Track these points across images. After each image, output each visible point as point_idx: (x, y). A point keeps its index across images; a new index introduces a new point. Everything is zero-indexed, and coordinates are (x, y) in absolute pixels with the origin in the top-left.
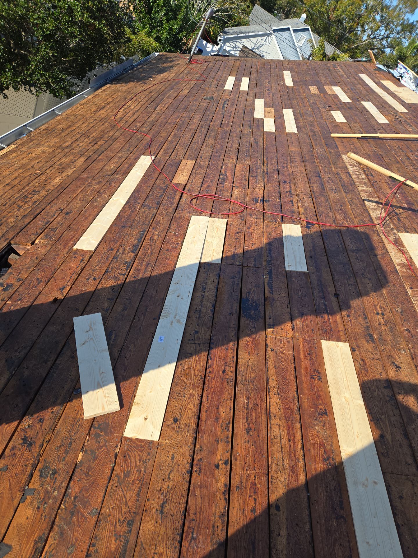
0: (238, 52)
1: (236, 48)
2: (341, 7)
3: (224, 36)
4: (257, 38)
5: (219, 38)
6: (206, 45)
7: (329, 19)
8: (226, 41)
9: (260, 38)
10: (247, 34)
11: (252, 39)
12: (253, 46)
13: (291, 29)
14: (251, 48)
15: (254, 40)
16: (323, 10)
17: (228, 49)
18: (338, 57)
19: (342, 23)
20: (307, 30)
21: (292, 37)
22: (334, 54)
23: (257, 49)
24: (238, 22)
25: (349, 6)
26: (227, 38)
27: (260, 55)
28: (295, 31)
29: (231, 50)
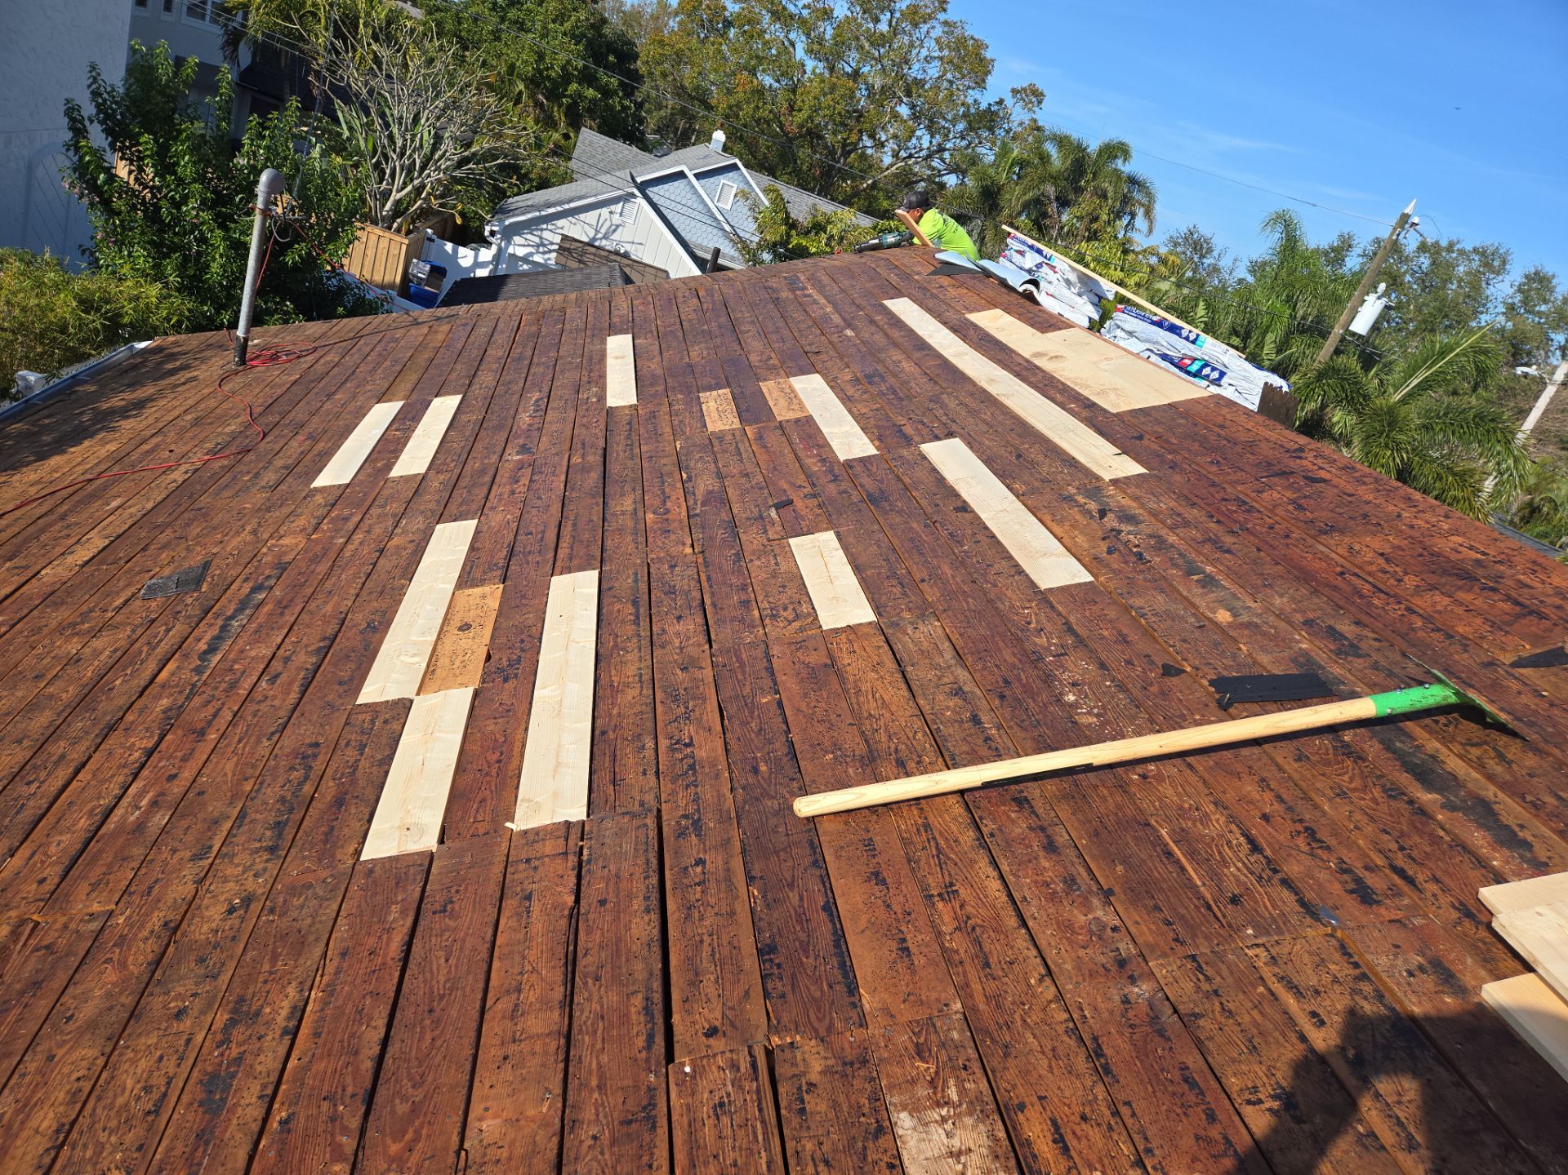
0: (554, 255)
1: (544, 246)
2: (806, 102)
3: (501, 221)
4: (597, 212)
5: (488, 229)
6: (455, 251)
7: (786, 134)
8: (509, 233)
9: (605, 211)
10: (566, 207)
11: (582, 216)
12: (592, 234)
13: (690, 174)
14: (586, 240)
15: (590, 217)
16: (763, 113)
17: (521, 252)
18: (829, 222)
19: (821, 137)
20: (734, 167)
21: (696, 192)
22: (814, 216)
23: (605, 237)
24: (540, 177)
25: (825, 95)
26: (511, 225)
27: (617, 253)
28: (698, 176)
29: (531, 254)
